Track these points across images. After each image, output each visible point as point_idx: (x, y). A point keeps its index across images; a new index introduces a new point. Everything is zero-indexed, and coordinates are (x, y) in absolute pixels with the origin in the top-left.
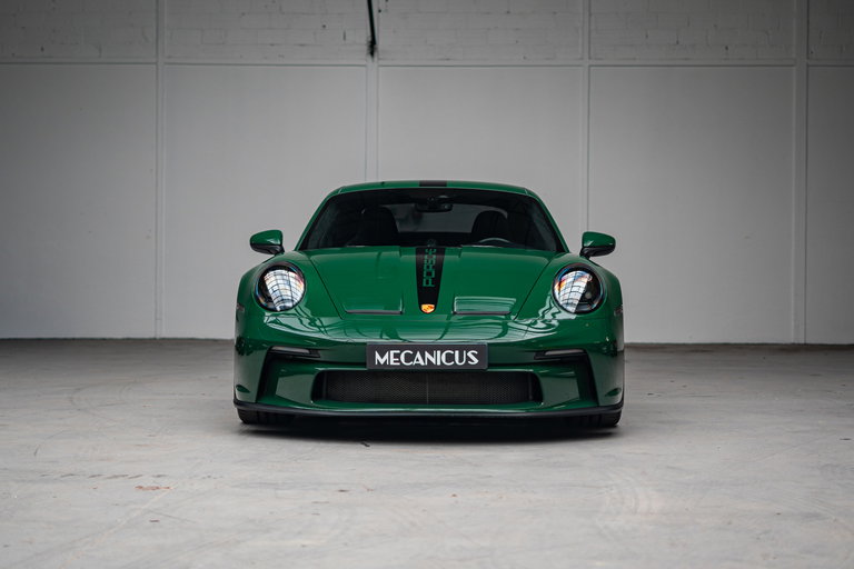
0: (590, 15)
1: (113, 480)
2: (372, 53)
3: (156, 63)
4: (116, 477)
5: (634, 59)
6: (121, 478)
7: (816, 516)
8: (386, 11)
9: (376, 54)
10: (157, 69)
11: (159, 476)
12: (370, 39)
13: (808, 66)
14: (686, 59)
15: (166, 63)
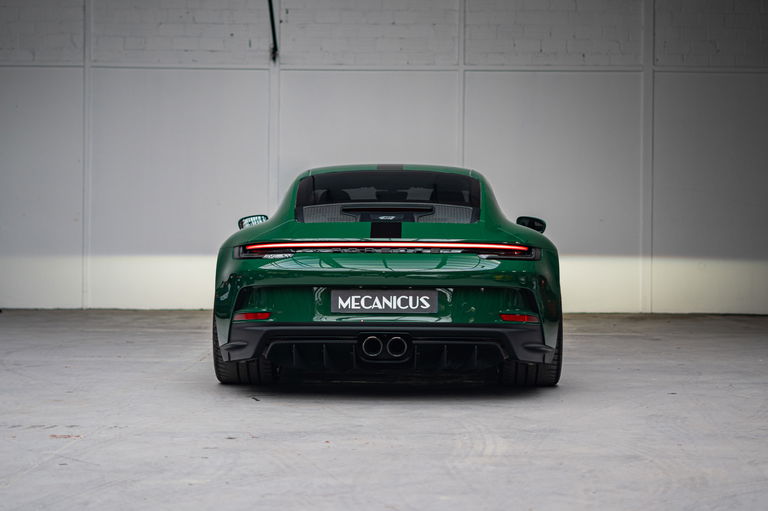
0: (465, 26)
1: (32, 429)
2: (274, 59)
3: (83, 67)
4: (33, 427)
5: (503, 65)
6: (38, 429)
7: (636, 458)
8: (287, 21)
9: (277, 59)
10: (84, 72)
11: (72, 426)
12: (272, 46)
13: (654, 71)
14: (548, 65)
15: (93, 67)
